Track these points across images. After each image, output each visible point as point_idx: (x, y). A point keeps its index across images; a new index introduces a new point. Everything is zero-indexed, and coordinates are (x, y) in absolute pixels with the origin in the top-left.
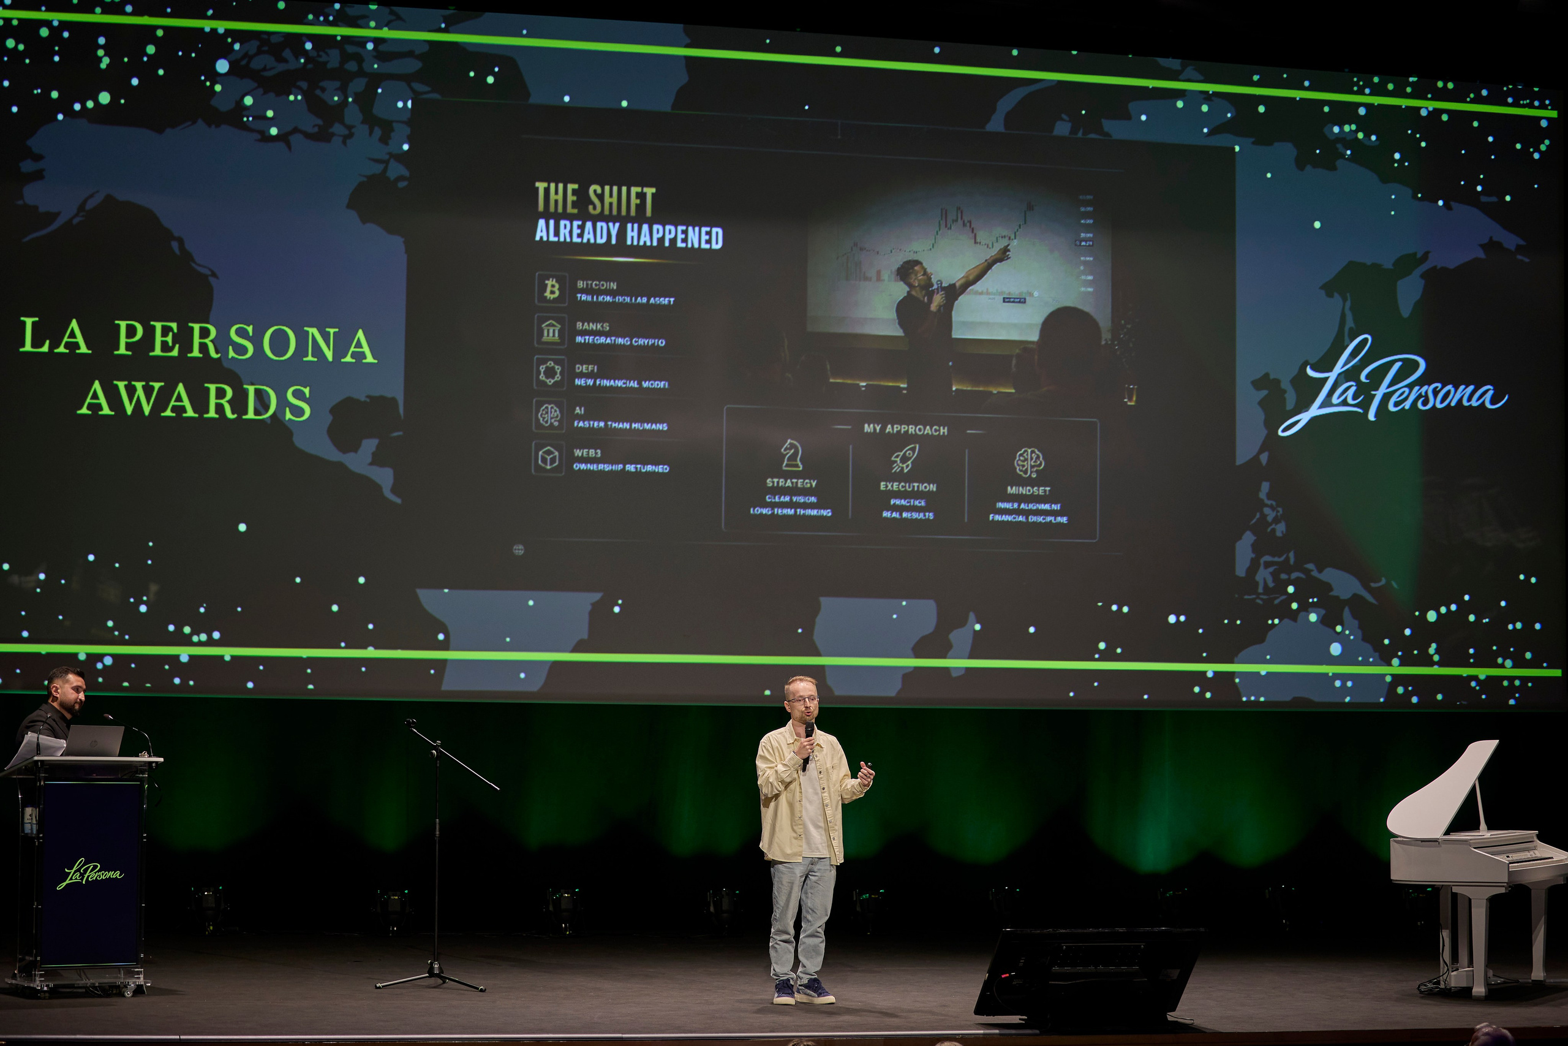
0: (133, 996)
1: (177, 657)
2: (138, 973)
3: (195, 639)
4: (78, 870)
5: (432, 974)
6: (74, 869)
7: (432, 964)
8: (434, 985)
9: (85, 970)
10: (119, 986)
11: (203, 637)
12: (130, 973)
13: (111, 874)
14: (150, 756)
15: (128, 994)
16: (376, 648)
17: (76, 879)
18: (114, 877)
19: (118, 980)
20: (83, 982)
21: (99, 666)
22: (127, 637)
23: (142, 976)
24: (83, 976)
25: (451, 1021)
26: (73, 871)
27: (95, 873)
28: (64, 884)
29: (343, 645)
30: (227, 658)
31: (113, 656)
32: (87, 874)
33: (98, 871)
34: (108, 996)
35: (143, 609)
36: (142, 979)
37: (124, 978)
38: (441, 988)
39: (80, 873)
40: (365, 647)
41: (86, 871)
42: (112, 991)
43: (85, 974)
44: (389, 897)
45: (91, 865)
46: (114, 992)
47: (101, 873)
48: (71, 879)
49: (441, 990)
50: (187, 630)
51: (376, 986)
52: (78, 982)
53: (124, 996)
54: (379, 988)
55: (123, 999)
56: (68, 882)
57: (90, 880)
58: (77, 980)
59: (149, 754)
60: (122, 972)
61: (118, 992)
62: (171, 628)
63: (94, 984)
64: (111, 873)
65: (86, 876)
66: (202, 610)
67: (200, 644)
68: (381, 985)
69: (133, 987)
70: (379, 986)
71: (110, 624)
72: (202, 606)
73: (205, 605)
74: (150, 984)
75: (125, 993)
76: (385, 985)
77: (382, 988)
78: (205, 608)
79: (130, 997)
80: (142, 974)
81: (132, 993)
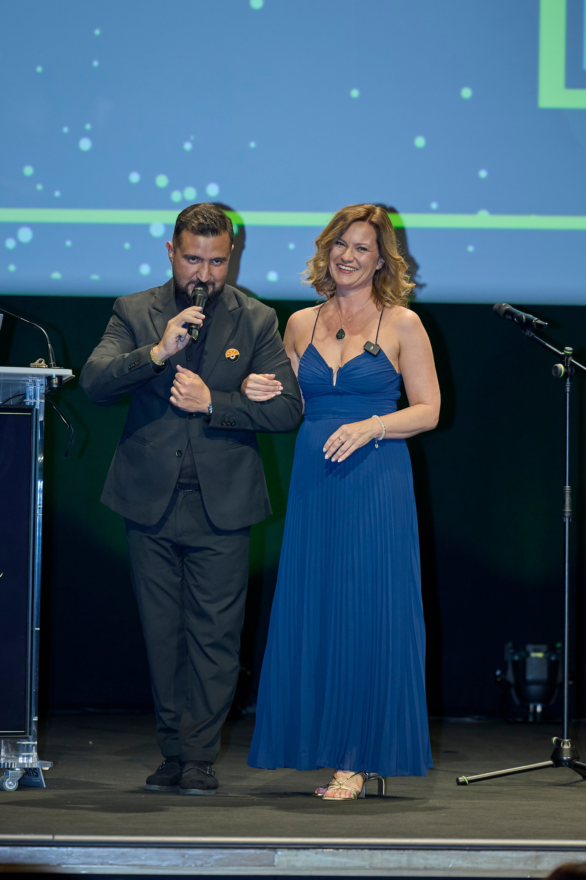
0: (18, 789)
1: (145, 228)
2: (28, 749)
3: (176, 196)
5: (558, 762)
7: (558, 742)
8: (564, 782)
11: (190, 193)
12: (16, 750)
14: (50, 367)
15: (10, 785)
16: (494, 211)
21: (10, 244)
22: (57, 194)
23: (35, 753)
25: (561, 825)
29: (434, 206)
31: (32, 226)
35: (85, 144)
36: (35, 758)
38: (574, 786)
40: (472, 210)
44: (528, 654)
49: (574, 788)
50: (162, 181)
51: (457, 780)
54: (464, 783)
59: (48, 363)
60: (3, 746)
62: (134, 178)
66: (188, 146)
68: (468, 778)
69: (18, 773)
70: (463, 780)
71: (28, 171)
72: (188, 140)
73: (192, 138)
74: (47, 766)
75: (6, 783)
76: (475, 778)
77: (469, 784)
78: (192, 142)
79: (15, 790)
80: (34, 751)
81: (16, 782)
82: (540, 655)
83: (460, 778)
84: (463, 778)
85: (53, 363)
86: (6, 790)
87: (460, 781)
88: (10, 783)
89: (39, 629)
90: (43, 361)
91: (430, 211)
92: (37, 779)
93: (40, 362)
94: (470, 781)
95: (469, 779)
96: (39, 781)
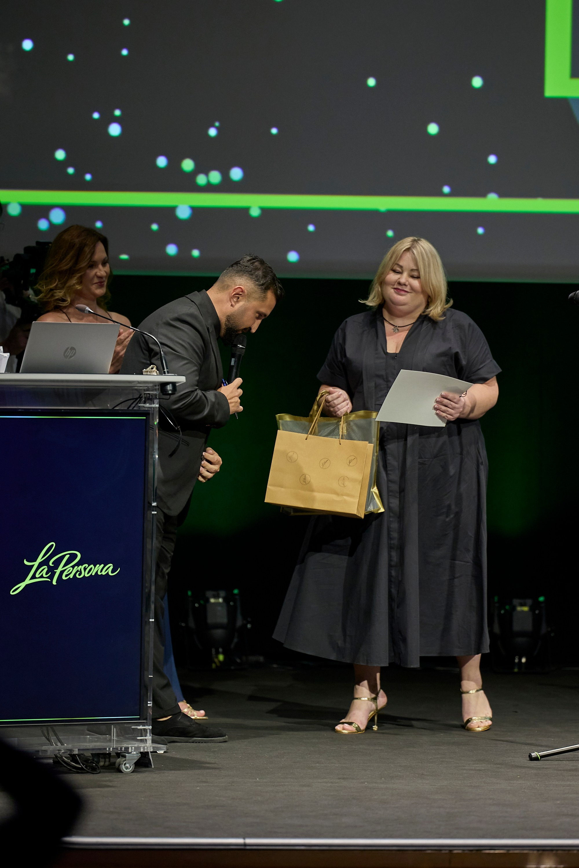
0: (135, 771)
1: (171, 210)
2: (143, 732)
3: (201, 180)
4: (45, 563)
6: (39, 560)
9: (55, 728)
10: (110, 754)
11: (215, 177)
12: (129, 733)
13: (98, 569)
14: (162, 373)
15: (127, 768)
16: (502, 194)
17: (42, 577)
18: (104, 573)
19: (108, 744)
20: (51, 748)
21: (44, 225)
22: (88, 177)
23: (149, 737)
24: (53, 739)
26: (36, 564)
27: (73, 567)
28: (22, 585)
29: (446, 190)
30: (255, 213)
31: (64, 207)
32: (60, 569)
33: (78, 564)
34: (94, 770)
35: (115, 130)
36: (149, 742)
37: (117, 741)
39: (49, 566)
40: (483, 194)
41: (57, 563)
42: (98, 762)
43: (56, 735)
44: (514, 608)
45: (66, 555)
46: (102, 764)
47: (82, 567)
48: (34, 577)
50: (188, 165)
51: (530, 756)
52: (44, 748)
53: (119, 771)
54: (536, 759)
55: (119, 775)
56: (28, 581)
57: (64, 578)
58: (43, 745)
60: (114, 731)
61: (107, 763)
62: (162, 162)
63: (71, 750)
64: (99, 567)
65: (58, 572)
66: (213, 132)
67: (209, 188)
68: (539, 753)
69: (135, 756)
70: (536, 756)
71: (60, 155)
72: (213, 126)
73: (217, 124)
74: (162, 750)
75: (123, 765)
76: (546, 754)
77: (541, 759)
78: (217, 128)
79: (132, 772)
80: (148, 734)
81: (133, 765)
82: (526, 609)
83: (533, 754)
84: (534, 755)
85: (167, 370)
86: (123, 771)
87: (533, 756)
88: (128, 765)
89: (153, 620)
90: (154, 367)
91: (441, 194)
92: (145, 759)
93: (152, 368)
94: (542, 757)
95: (540, 755)
96: (147, 761)
